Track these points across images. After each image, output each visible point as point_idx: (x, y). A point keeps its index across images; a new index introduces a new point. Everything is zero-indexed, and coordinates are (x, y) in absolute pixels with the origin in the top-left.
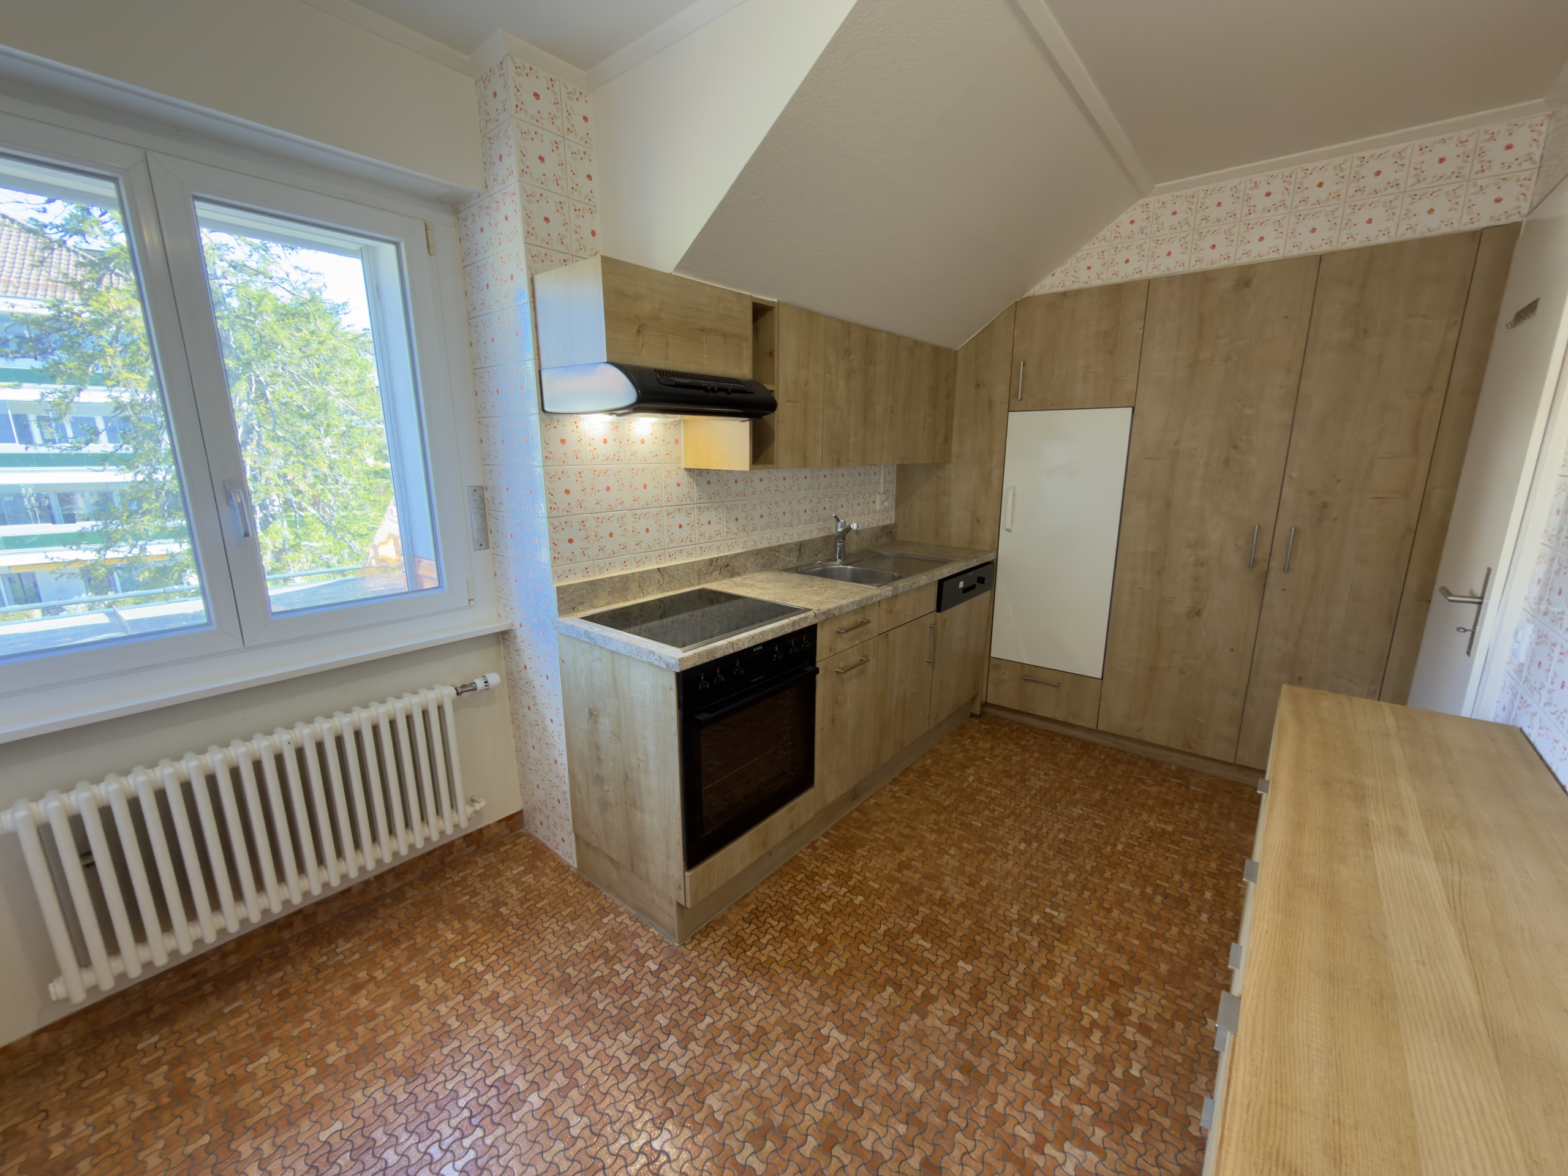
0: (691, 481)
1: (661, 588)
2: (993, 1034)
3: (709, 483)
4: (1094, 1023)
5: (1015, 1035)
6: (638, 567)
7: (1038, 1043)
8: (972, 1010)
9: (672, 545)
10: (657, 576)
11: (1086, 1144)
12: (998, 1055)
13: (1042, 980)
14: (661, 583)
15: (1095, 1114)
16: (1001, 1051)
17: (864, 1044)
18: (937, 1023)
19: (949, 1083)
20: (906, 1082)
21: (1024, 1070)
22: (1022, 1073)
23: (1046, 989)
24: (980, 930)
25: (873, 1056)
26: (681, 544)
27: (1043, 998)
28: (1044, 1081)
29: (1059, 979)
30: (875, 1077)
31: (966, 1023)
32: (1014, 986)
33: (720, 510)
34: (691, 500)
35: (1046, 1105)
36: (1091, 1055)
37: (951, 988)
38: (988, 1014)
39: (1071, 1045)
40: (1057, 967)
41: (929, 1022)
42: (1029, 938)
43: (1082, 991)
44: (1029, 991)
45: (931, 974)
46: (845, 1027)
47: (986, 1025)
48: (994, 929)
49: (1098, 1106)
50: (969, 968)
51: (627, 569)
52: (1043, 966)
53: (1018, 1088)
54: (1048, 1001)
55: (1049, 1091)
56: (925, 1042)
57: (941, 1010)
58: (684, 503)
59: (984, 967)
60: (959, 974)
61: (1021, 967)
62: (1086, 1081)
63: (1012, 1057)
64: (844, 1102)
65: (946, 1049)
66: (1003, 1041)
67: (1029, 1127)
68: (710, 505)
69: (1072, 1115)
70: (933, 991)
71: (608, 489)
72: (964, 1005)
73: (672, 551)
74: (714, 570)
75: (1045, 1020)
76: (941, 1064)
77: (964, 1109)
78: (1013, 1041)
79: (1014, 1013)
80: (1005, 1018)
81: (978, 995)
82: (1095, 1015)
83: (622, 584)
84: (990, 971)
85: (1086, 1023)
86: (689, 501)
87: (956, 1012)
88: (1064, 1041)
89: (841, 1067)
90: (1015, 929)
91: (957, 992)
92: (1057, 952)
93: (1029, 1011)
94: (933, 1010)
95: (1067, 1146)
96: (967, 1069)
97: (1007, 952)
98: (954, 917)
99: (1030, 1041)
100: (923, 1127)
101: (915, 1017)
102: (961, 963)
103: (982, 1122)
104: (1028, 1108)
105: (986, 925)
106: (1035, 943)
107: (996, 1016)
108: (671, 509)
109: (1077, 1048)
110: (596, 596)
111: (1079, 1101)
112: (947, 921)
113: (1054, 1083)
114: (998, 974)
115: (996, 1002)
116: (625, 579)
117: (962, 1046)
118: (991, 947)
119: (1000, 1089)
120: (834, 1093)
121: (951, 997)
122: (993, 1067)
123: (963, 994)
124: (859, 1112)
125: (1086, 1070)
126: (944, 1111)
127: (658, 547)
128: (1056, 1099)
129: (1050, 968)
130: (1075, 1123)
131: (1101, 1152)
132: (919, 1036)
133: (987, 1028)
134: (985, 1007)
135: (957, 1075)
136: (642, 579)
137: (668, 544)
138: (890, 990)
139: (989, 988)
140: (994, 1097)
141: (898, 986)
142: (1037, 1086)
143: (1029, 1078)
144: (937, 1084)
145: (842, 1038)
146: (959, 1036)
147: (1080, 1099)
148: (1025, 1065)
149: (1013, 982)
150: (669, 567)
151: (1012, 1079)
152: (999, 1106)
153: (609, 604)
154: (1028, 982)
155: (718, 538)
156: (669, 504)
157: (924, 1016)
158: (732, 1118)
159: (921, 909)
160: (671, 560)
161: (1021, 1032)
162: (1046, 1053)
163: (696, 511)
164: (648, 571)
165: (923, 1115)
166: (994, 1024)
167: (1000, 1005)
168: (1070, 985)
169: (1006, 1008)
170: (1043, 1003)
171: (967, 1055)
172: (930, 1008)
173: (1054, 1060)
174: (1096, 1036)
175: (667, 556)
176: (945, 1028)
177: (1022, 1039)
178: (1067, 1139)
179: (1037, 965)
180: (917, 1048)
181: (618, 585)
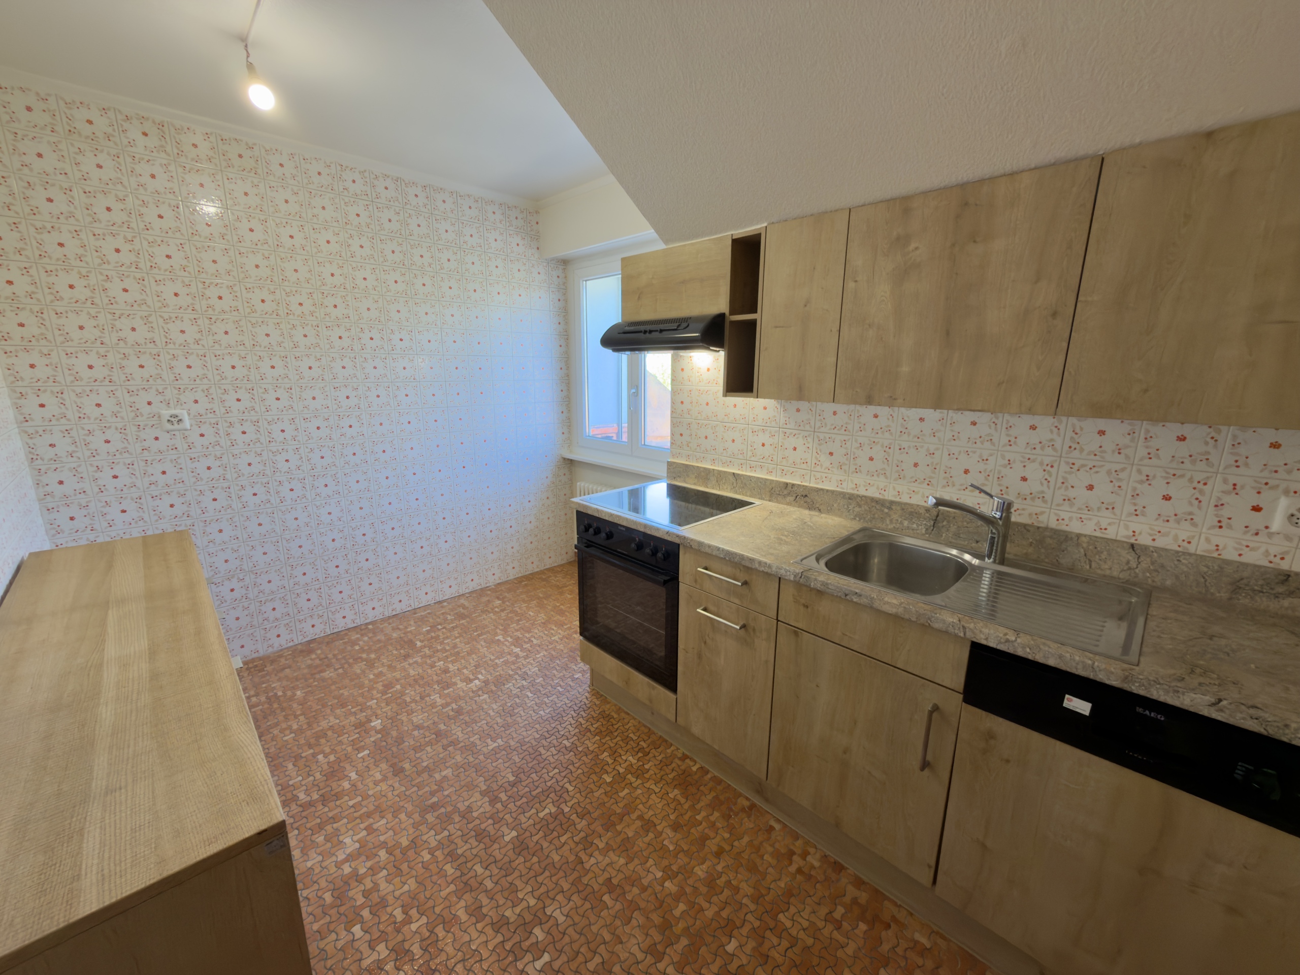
0: (779, 407)
1: (733, 489)
2: (446, 833)
3: (798, 410)
4: (408, 921)
5: (437, 848)
6: (723, 467)
7: (423, 862)
8: (471, 826)
9: (753, 459)
10: (732, 479)
11: (350, 858)
12: (431, 829)
13: (467, 896)
14: (735, 484)
15: (357, 875)
16: (432, 832)
17: (481, 757)
18: (472, 800)
19: (433, 794)
20: (448, 772)
21: (412, 841)
22: (411, 839)
23: (459, 896)
24: (543, 865)
25: (471, 759)
26: (761, 460)
27: (452, 887)
28: (397, 852)
29: (463, 915)
30: (459, 758)
31: (463, 817)
32: (475, 867)
33: (810, 440)
34: (776, 423)
35: (384, 845)
36: (390, 899)
37: (497, 820)
38: (462, 836)
39: (406, 888)
40: (474, 920)
41: (477, 796)
42: (518, 910)
43: (440, 931)
44: (464, 879)
45: (514, 809)
46: (495, 751)
47: (455, 831)
48: (540, 879)
49: (359, 879)
50: (507, 838)
51: (742, 471)
52: (481, 907)
53: (405, 832)
54: (448, 890)
55: (390, 853)
56: (465, 788)
57: (481, 805)
58: (768, 424)
59: (503, 851)
60: (505, 829)
61: (489, 884)
62: (378, 882)
63: (425, 838)
64: (453, 743)
65: (453, 799)
66: (437, 837)
67: (381, 829)
68: (795, 432)
69: (368, 858)
70: (499, 805)
71: (707, 404)
72: (477, 822)
73: (753, 464)
74: (789, 494)
75: (435, 878)
76: (446, 793)
77: (414, 797)
78: (433, 843)
79: (452, 856)
80: (453, 847)
81: (480, 835)
82: (414, 927)
83: (705, 475)
84: (497, 854)
85: (413, 912)
86: (773, 424)
87: (475, 814)
88: (412, 884)
89: (474, 744)
90: (532, 902)
91: (490, 821)
92: (489, 931)
93: (449, 869)
94: (483, 801)
95: (357, 845)
96: (434, 807)
97: (509, 879)
98: (566, 847)
99: (427, 857)
100: (419, 774)
101: (484, 788)
102: (514, 833)
103: (401, 804)
104: (391, 833)
105: (547, 873)
106: (508, 913)
107: (459, 841)
108: (756, 428)
109: (401, 891)
110: (688, 476)
111: (371, 868)
112: (563, 839)
113: (392, 858)
114: (492, 859)
115: (468, 846)
116: (708, 472)
117: (449, 809)
118: (521, 867)
119: (411, 821)
120: (461, 740)
121: (488, 815)
122: (425, 822)
123: (488, 825)
124: (445, 748)
125: (383, 885)
126: (419, 787)
127: (740, 456)
128: (383, 854)
129: (476, 912)
130: (363, 858)
131: (338, 865)
132: (471, 787)
133: (453, 831)
134: (468, 836)
135: (435, 799)
136: (721, 476)
137: (750, 457)
138: (512, 778)
139: (482, 846)
140: (409, 816)
141: (513, 785)
142: (398, 844)
143: (405, 842)
144: (436, 787)
145: (490, 748)
146: (456, 810)
147: (372, 869)
148: (414, 843)
149: (479, 869)
150: (742, 475)
151: (411, 831)
152: (403, 816)
153: (695, 484)
154: (473, 882)
155: (804, 466)
156: (754, 423)
157: (483, 794)
158: (473, 702)
159: (584, 822)
160: (751, 471)
161: (437, 853)
162: (412, 864)
163: (781, 435)
164: (725, 472)
165: (425, 775)
166: (454, 837)
167: (465, 848)
168: (448, 922)
169: (460, 851)
170: (449, 884)
171: (443, 810)
172: (486, 799)
173: (404, 867)
174: (399, 914)
175: (748, 467)
176: (467, 803)
177: (431, 853)
178: (360, 848)
179: (485, 901)
180: (463, 783)
181: (703, 474)
